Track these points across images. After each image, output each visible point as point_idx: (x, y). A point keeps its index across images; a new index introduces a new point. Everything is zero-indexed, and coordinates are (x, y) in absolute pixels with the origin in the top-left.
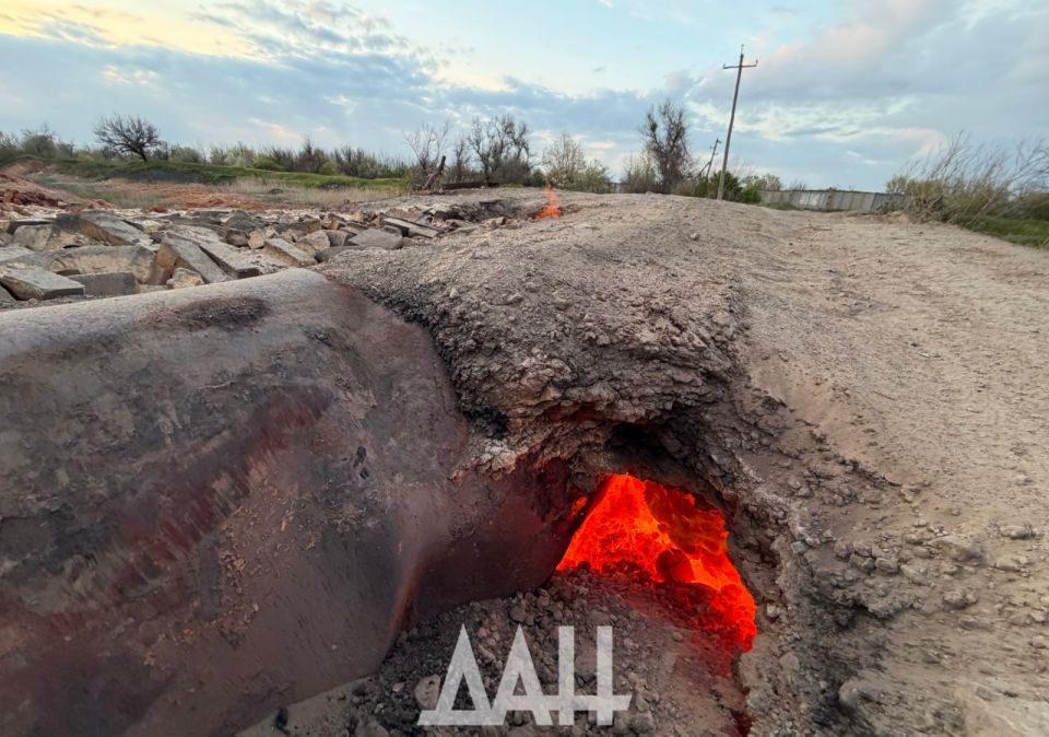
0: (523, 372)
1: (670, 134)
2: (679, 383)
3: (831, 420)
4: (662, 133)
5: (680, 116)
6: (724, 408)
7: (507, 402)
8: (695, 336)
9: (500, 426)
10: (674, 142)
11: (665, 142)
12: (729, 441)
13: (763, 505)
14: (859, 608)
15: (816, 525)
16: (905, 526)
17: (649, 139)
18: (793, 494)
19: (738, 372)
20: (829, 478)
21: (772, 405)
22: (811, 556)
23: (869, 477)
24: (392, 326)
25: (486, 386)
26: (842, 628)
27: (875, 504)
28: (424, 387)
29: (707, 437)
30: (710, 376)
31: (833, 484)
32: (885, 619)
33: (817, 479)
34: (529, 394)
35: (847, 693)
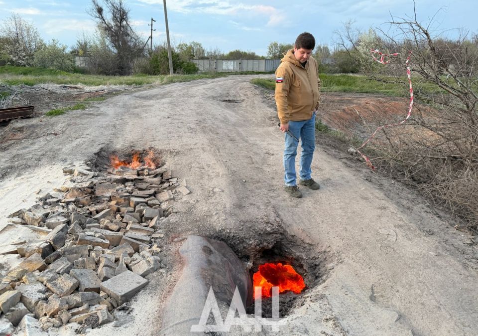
0: (251, 244)
1: (115, 16)
2: (276, 237)
3: (303, 236)
4: (108, 16)
5: (121, 4)
6: (285, 240)
7: (248, 252)
8: (275, 226)
9: (247, 258)
10: (120, 23)
11: (113, 24)
12: (288, 246)
13: (298, 256)
14: (316, 265)
15: (307, 255)
16: (317, 251)
17: (99, 20)
18: (302, 252)
19: (285, 231)
20: (306, 247)
21: (293, 236)
22: (308, 261)
23: (311, 245)
24: (218, 243)
25: (244, 250)
26: (315, 269)
27: (313, 249)
28: (231, 255)
29: (284, 247)
30: (281, 234)
31: (307, 248)
32: (319, 265)
33: (304, 248)
34: (253, 249)
35: (317, 275)
